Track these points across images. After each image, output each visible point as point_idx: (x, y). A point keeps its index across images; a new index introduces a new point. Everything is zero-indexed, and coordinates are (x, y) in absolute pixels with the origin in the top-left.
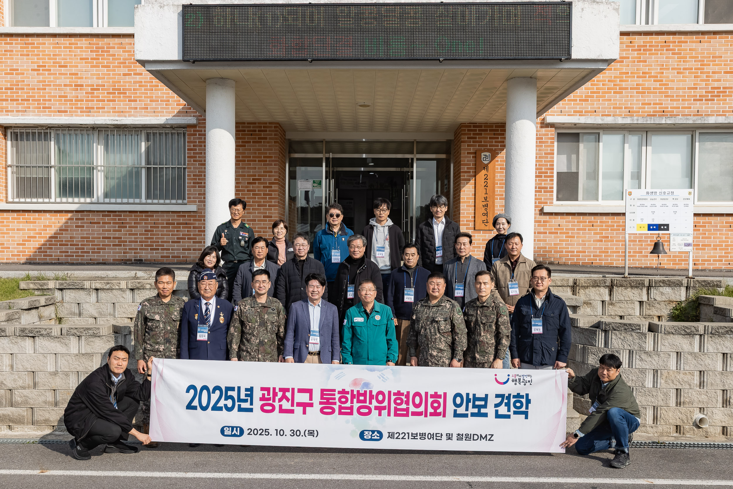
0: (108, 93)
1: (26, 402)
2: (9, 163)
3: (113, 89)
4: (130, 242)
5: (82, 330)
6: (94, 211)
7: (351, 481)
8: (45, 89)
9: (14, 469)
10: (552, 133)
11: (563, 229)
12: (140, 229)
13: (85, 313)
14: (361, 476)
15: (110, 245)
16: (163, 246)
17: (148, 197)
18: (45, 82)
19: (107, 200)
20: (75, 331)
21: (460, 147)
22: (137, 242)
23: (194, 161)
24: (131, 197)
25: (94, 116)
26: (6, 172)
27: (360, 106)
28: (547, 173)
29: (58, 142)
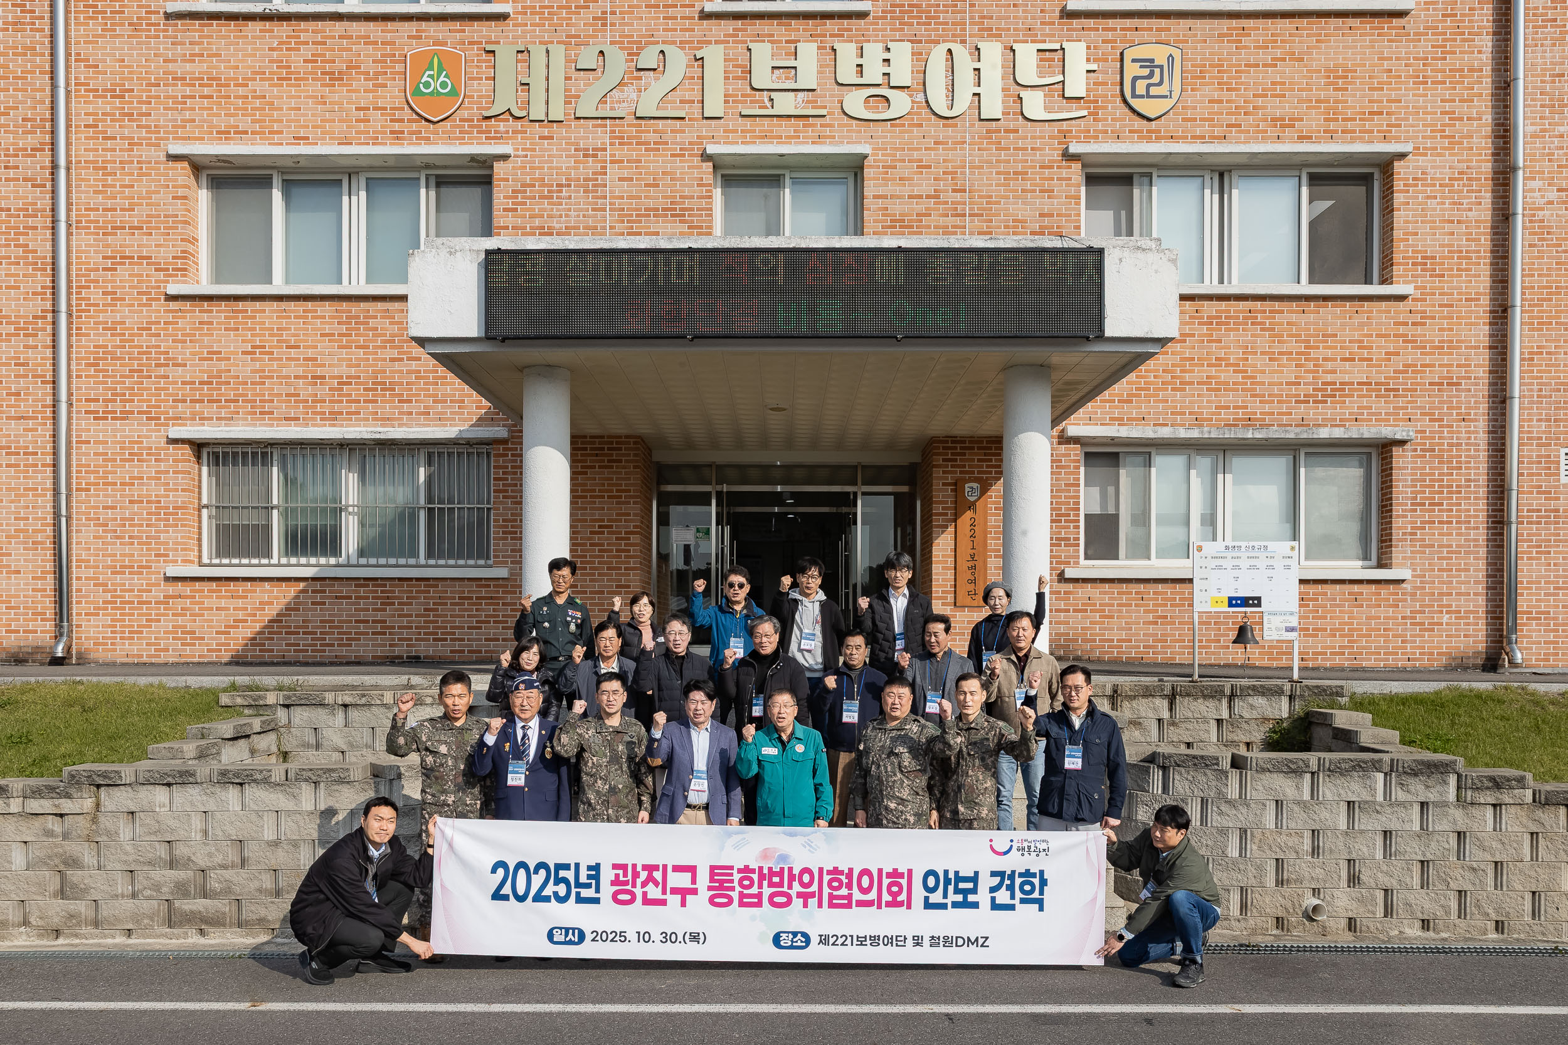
0: (365, 389)
1: (228, 891)
2: (205, 501)
3: (373, 383)
4: (399, 628)
5: (320, 772)
6: (342, 579)
7: (757, 1015)
8: (264, 383)
9: (207, 1001)
10: (1076, 451)
11: (1095, 605)
12: (416, 608)
13: (325, 743)
14: (774, 1006)
15: (368, 634)
16: (454, 634)
17: (430, 554)
18: (264, 371)
19: (363, 561)
20: (309, 774)
21: (931, 475)
22: (411, 628)
23: (504, 497)
24: (402, 555)
25: (342, 426)
26: (200, 516)
27: (772, 409)
28: (1069, 515)
29: (283, 468)
